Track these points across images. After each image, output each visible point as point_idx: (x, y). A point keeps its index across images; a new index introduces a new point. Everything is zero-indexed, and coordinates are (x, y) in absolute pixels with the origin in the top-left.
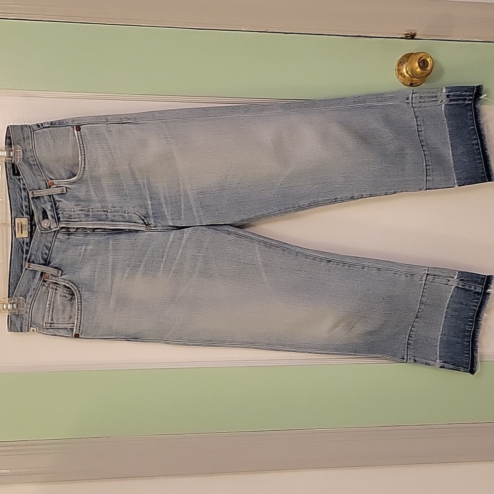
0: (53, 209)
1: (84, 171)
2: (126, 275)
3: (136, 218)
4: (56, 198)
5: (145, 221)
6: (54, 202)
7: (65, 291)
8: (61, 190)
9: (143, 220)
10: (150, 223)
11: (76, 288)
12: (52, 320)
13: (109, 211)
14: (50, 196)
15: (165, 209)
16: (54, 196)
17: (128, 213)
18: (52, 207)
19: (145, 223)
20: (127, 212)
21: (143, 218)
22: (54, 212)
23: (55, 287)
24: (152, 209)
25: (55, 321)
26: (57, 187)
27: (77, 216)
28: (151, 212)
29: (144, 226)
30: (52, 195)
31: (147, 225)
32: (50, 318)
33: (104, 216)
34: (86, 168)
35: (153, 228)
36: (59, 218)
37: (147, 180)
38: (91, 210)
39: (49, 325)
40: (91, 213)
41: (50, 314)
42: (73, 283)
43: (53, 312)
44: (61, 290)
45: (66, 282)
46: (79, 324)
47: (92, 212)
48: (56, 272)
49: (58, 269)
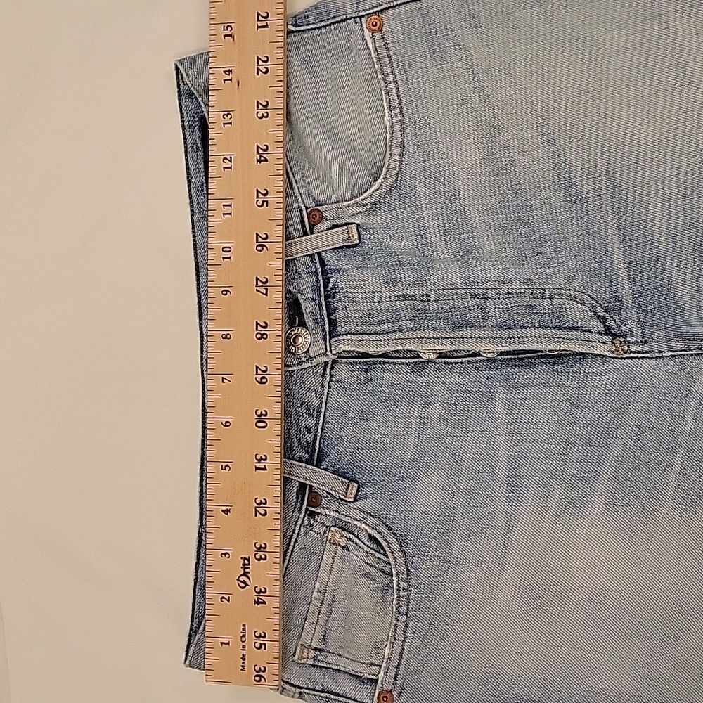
0: (320, 296)
1: (401, 155)
2: (552, 505)
3: (578, 314)
4: (332, 260)
5: (611, 323)
6: (324, 272)
7: (371, 560)
8: (345, 237)
9: (602, 319)
10: (624, 328)
11: (395, 546)
12: (324, 639)
13: (490, 294)
14: (312, 256)
15: (674, 274)
16: (323, 254)
17: (551, 298)
18: (316, 288)
19: (608, 331)
20: (547, 294)
21: (601, 312)
22: (320, 305)
23: (343, 542)
24: (632, 279)
25: (331, 645)
26: (334, 227)
27: (386, 316)
28: (626, 292)
29: (607, 339)
30: (319, 254)
31: (614, 336)
32: (319, 635)
33: (475, 313)
34: (409, 147)
35: (633, 348)
36: (333, 324)
37: (609, 181)
38: (433, 296)
39: (312, 654)
40: (433, 306)
41: (321, 622)
42: (390, 529)
43: (330, 613)
44: (360, 554)
45: (370, 520)
46: (396, 657)
47: (436, 301)
48: (341, 488)
49: (347, 479)
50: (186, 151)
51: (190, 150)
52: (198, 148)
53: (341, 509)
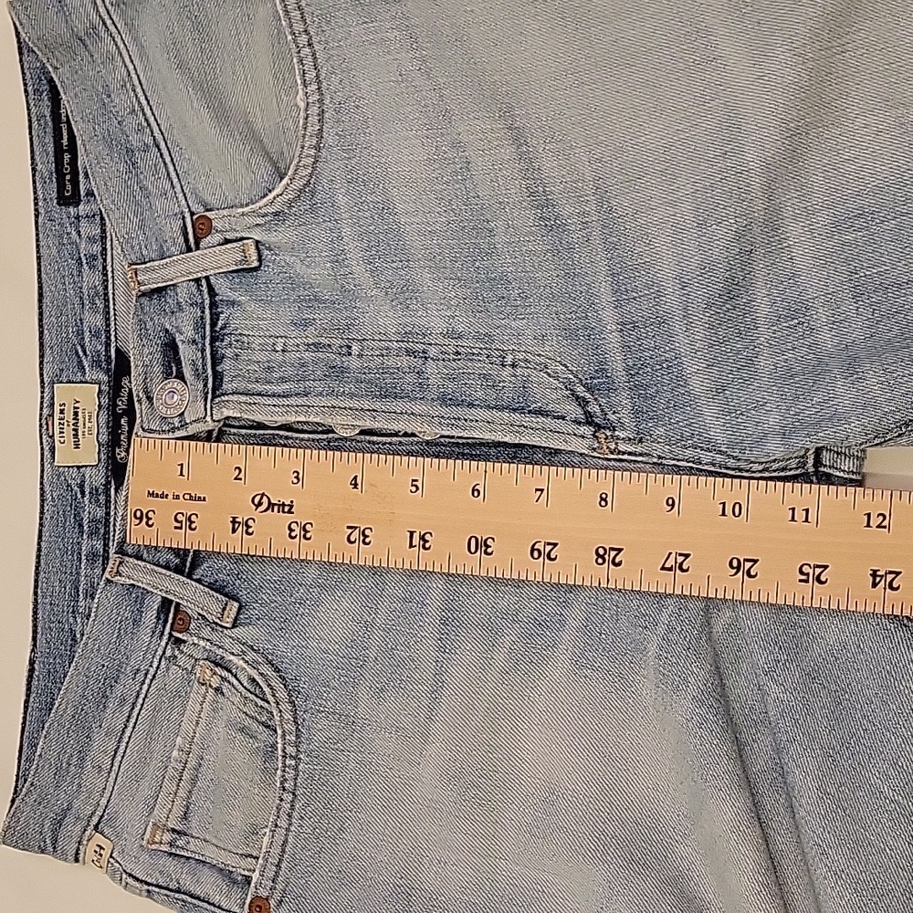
0: (204, 338)
1: (317, 148)
2: (500, 657)
3: (548, 392)
4: (222, 287)
5: (594, 408)
6: (213, 305)
7: (250, 709)
8: (239, 257)
9: (582, 402)
10: (612, 417)
11: (282, 694)
12: (185, 816)
13: (433, 351)
14: (197, 281)
15: (681, 343)
16: (213, 280)
17: (513, 366)
18: (199, 326)
19: (589, 420)
20: (509, 359)
21: (580, 390)
22: (203, 351)
23: (215, 682)
24: (626, 348)
25: (194, 827)
26: (227, 241)
27: (290, 372)
28: (617, 366)
29: (587, 430)
30: (207, 278)
31: (599, 427)
32: (178, 811)
33: (411, 378)
34: (329, 138)
35: (622, 447)
36: (218, 377)
37: (600, 203)
38: (355, 348)
39: (167, 837)
40: (354, 363)
41: (182, 793)
42: (277, 670)
43: (194, 781)
44: (236, 700)
45: (251, 656)
46: (276, 850)
47: (360, 356)
48: (216, 608)
49: (226, 595)
50: (30, 127)
51: (35, 125)
52: (46, 123)
53: (214, 637)
